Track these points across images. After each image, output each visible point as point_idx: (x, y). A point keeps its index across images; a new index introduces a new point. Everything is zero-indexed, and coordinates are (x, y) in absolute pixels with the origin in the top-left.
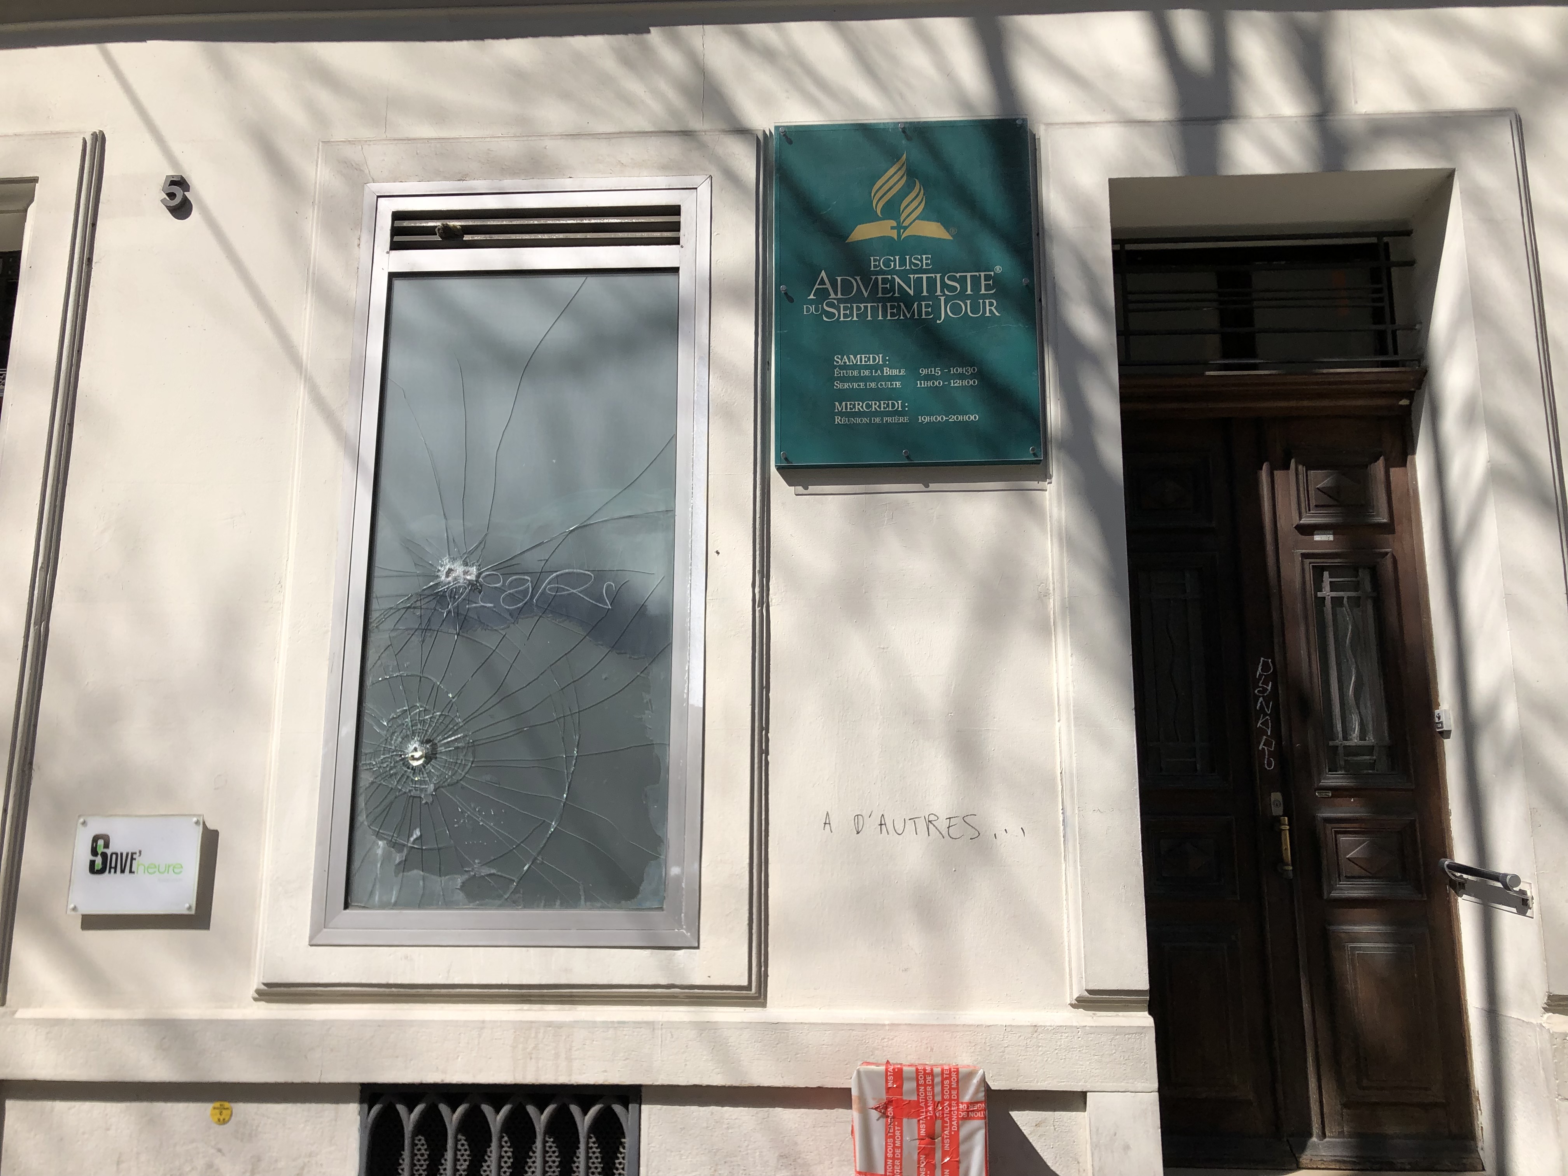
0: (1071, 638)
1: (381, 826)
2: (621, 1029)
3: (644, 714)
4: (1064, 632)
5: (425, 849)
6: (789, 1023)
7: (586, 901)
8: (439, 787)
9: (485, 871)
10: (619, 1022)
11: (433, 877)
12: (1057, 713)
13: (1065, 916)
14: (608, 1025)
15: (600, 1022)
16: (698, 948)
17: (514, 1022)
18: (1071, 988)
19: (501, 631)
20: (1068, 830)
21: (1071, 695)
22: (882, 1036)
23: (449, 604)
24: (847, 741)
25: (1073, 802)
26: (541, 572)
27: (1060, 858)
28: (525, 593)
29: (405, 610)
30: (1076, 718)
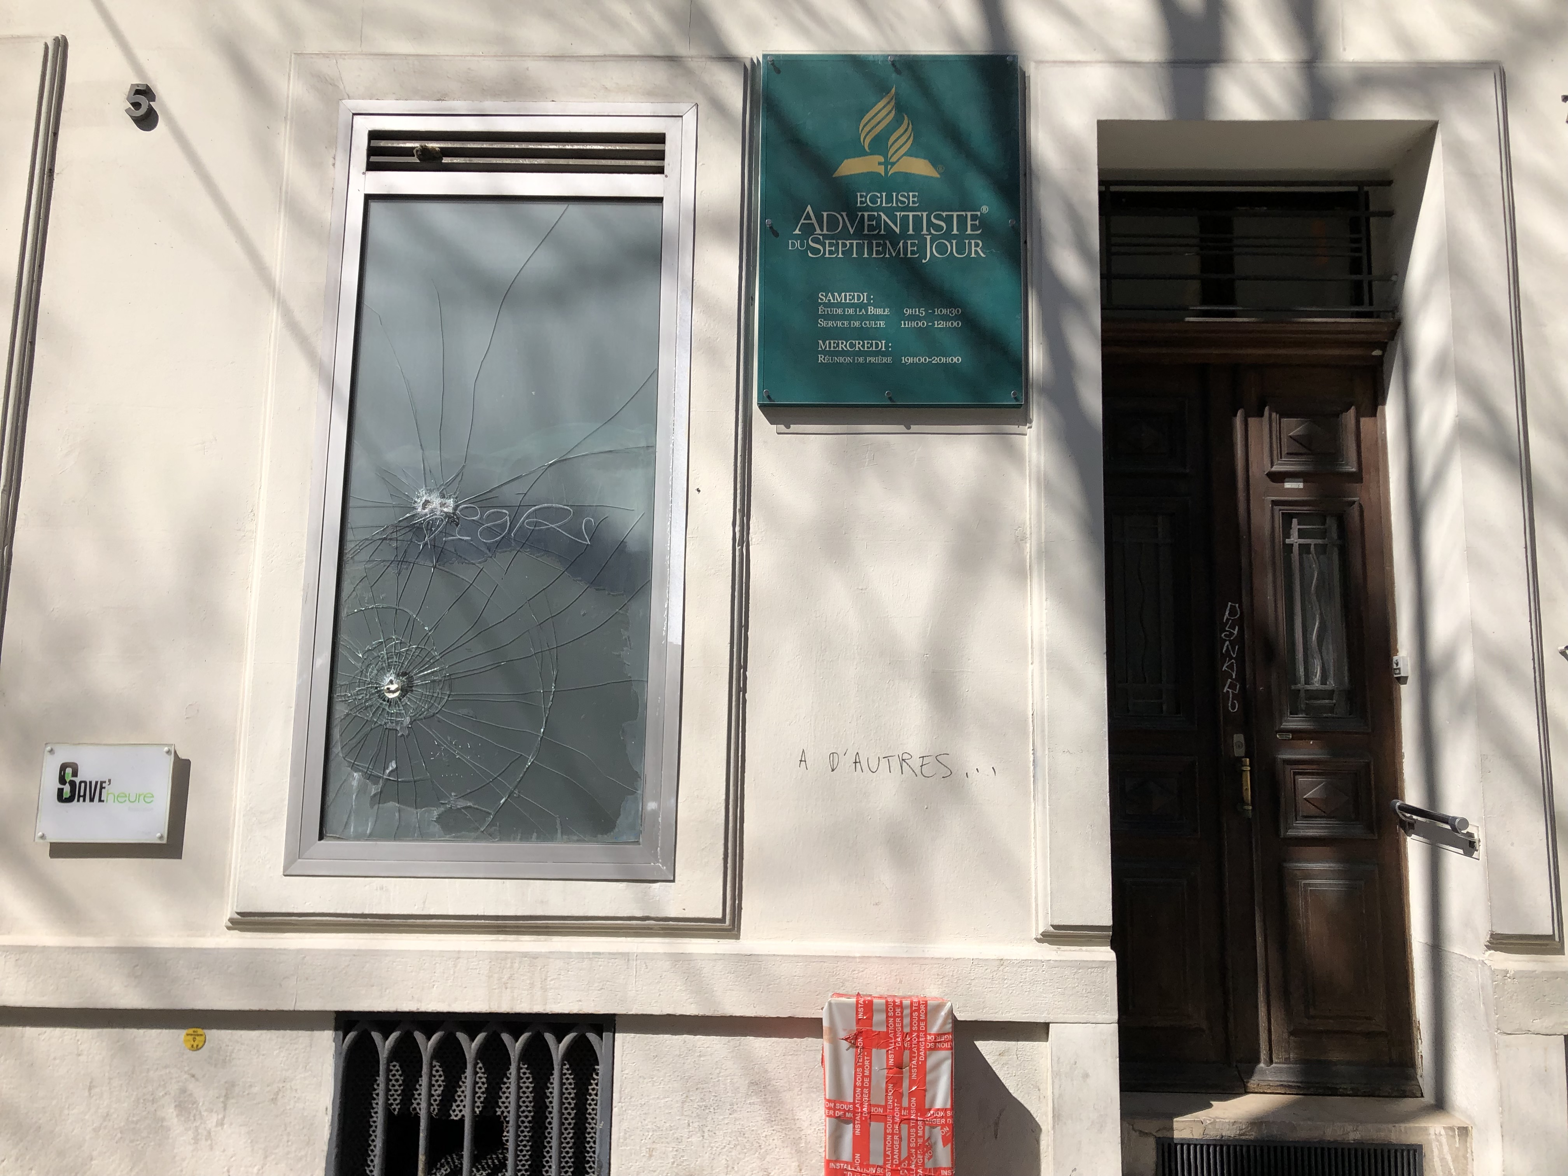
0: (1047, 582)
1: (357, 757)
2: (597, 959)
3: (623, 650)
4: (1040, 576)
5: (400, 781)
6: (762, 955)
7: (562, 834)
8: (415, 720)
9: (462, 804)
10: (594, 953)
11: (409, 809)
12: (1030, 656)
13: (1033, 854)
14: (582, 956)
15: (575, 953)
16: (673, 881)
17: (489, 953)
18: (1037, 924)
19: (478, 565)
20: (1038, 769)
21: (1045, 638)
22: (853, 968)
23: (426, 536)
24: (823, 680)
25: (1043, 744)
26: (520, 506)
27: (1030, 797)
28: (503, 526)
29: (381, 541)
30: (1048, 661)
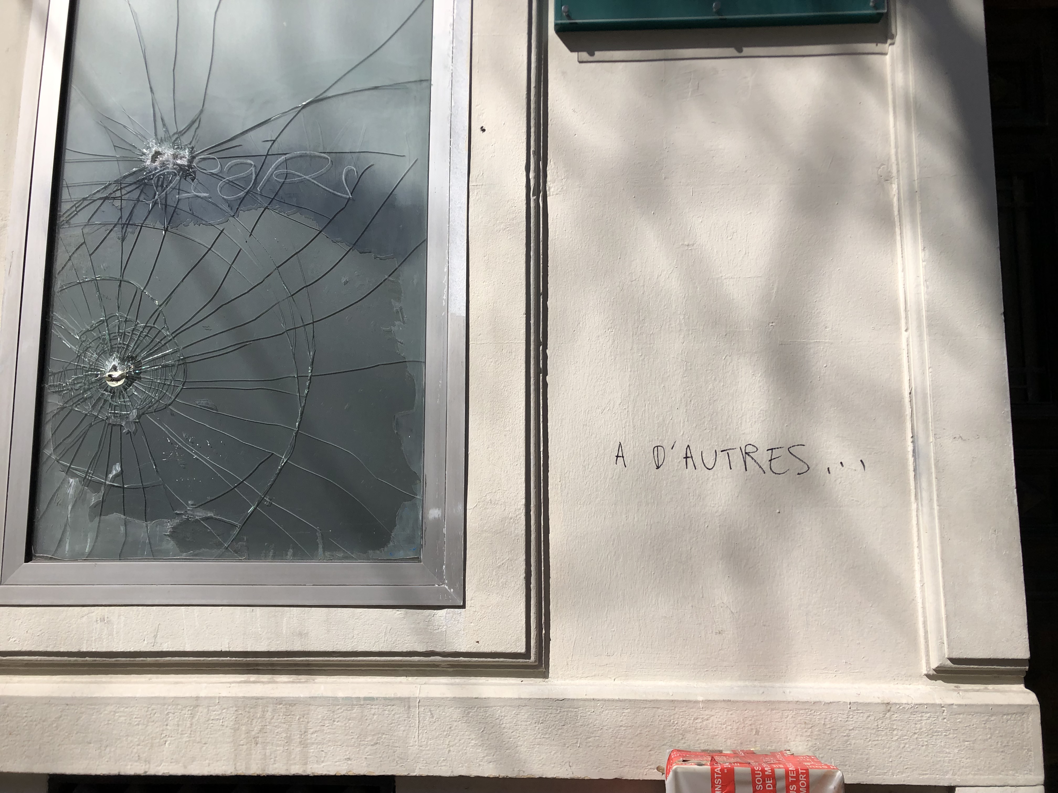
0: (923, 227)
1: (72, 461)
2: (369, 706)
3: (394, 325)
4: (913, 221)
5: (126, 488)
6: (577, 700)
7: (324, 549)
8: (143, 414)
9: (200, 514)
10: (365, 699)
11: (137, 521)
12: (903, 322)
13: (917, 567)
14: (350, 702)
15: (343, 698)
16: (463, 607)
17: (235, 699)
18: (928, 655)
19: (217, 226)
20: (921, 462)
21: (923, 297)
22: (695, 715)
23: (155, 194)
24: (643, 357)
25: (926, 428)
26: (268, 155)
27: (910, 495)
28: (247, 179)
29: (102, 201)
30: (929, 326)
